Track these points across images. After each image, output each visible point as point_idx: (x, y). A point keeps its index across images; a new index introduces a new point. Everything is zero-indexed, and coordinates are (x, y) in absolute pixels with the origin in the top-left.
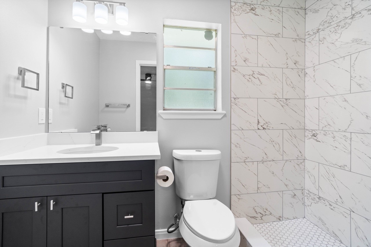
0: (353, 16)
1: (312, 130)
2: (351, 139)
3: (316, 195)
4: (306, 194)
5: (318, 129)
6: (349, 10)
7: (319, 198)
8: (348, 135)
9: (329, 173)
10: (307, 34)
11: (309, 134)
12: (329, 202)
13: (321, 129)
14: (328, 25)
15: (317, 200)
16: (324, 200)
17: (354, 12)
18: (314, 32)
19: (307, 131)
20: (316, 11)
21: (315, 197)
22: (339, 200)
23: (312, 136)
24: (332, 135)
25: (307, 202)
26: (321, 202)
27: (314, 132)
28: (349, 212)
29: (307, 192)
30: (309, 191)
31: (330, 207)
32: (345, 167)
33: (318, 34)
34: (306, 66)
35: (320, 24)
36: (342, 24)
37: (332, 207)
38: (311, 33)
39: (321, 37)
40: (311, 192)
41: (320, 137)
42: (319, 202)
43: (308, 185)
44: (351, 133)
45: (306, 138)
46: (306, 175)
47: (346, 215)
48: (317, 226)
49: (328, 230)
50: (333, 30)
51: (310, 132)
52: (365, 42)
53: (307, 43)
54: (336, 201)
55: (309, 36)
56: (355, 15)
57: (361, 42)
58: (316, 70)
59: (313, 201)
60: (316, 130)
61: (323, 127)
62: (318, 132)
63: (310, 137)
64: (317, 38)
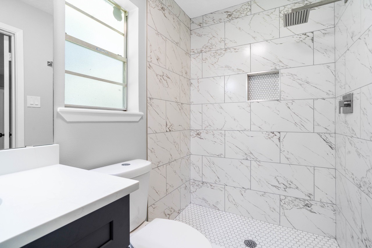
0: (226, 50)
1: (197, 130)
2: (225, 135)
3: (200, 181)
4: (191, 183)
5: (201, 129)
6: (223, 44)
7: (203, 183)
8: (223, 132)
9: (210, 162)
10: (192, 51)
11: (194, 133)
12: (210, 184)
13: (203, 129)
14: (209, 49)
15: (201, 185)
16: (207, 184)
17: (226, 47)
18: (198, 51)
19: (192, 131)
20: (200, 36)
21: (199, 183)
22: (218, 180)
23: (196, 135)
24: (212, 133)
25: (192, 189)
26: (204, 185)
27: (198, 132)
28: (223, 187)
29: (193, 181)
30: (194, 180)
31: (211, 187)
32: (221, 155)
33: (201, 54)
34: (191, 77)
35: (203, 47)
36: (219, 52)
37: (212, 187)
38: (196, 52)
39: (204, 57)
40: (196, 181)
41: (202, 135)
42: (203, 186)
43: (194, 175)
44: (225, 130)
45: (191, 137)
46: (192, 168)
47: (222, 189)
48: (201, 205)
49: (209, 205)
50: (212, 54)
51: (195, 132)
52: (233, 69)
53: (192, 59)
54: (215, 181)
55: (194, 53)
56: (227, 49)
57: (231, 69)
58: (199, 82)
59: (197, 187)
60: (200, 130)
61: (206, 127)
62: (201, 131)
63: (195, 136)
64: (200, 57)
